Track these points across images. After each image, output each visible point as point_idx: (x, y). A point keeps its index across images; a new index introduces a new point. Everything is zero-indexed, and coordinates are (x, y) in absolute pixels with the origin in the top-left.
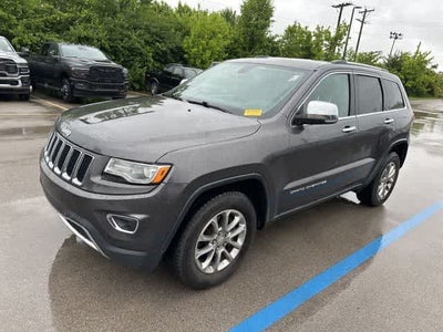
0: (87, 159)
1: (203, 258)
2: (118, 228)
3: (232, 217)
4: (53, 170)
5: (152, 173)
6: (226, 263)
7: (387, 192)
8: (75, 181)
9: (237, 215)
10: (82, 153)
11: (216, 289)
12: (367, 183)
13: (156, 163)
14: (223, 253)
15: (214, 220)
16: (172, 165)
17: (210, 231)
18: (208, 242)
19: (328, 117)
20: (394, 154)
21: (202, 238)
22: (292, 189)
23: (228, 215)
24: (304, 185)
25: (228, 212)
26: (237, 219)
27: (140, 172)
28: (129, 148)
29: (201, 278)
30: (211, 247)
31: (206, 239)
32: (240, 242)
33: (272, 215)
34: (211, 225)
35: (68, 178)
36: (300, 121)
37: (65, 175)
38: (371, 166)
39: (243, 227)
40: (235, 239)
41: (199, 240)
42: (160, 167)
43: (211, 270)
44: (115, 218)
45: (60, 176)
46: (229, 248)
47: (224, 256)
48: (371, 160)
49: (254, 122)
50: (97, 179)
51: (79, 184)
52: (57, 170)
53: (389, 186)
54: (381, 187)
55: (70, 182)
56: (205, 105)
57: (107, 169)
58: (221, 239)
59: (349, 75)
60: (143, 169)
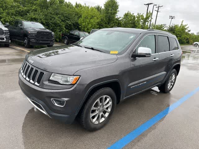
0: (42, 74)
1: (93, 117)
2: (56, 104)
3: (106, 99)
4: (25, 79)
5: (71, 79)
6: (103, 119)
7: (171, 86)
8: (36, 83)
9: (108, 98)
10: (39, 71)
11: (99, 131)
12: (163, 83)
13: (73, 75)
14: (102, 115)
15: (98, 100)
16: (80, 76)
17: (96, 105)
18: (95, 110)
19: (147, 54)
20: (174, 70)
21: (93, 108)
22: (132, 86)
23: (104, 97)
24: (137, 84)
25: (104, 96)
26: (108, 100)
27: (66, 79)
28: (61, 69)
29: (93, 126)
30: (97, 112)
31: (95, 108)
32: (109, 110)
33: (123, 98)
34: (97, 102)
35: (33, 82)
36: (135, 56)
37: (31, 81)
38: (165, 75)
39: (111, 103)
40: (107, 108)
41: (92, 109)
42: (75, 77)
43: (97, 123)
44: (55, 100)
45: (29, 81)
46: (105, 112)
47: (102, 116)
48: (165, 72)
49: (115, 57)
50: (46, 83)
51: (38, 85)
52: (27, 79)
53: (173, 84)
54: (169, 84)
55: (34, 84)
56: (92, 49)
57: (51, 78)
58: (101, 108)
59: (155, 35)
60: (67, 78)
